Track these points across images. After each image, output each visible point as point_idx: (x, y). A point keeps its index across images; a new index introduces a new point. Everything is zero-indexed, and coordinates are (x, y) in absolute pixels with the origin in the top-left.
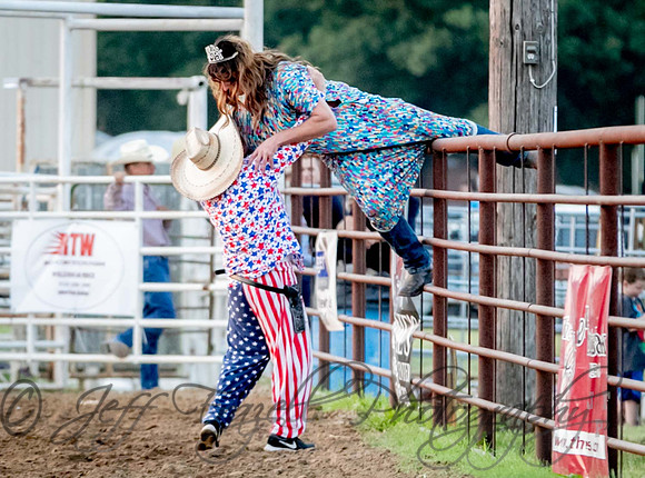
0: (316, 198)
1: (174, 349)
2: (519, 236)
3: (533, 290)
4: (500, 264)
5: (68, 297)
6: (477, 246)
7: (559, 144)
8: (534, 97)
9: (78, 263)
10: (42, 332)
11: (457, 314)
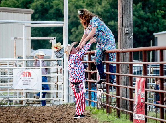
1: (49, 97)
2: (125, 71)
4: (121, 77)
5: (25, 86)
6: (116, 73)
7: (133, 51)
8: (128, 40)
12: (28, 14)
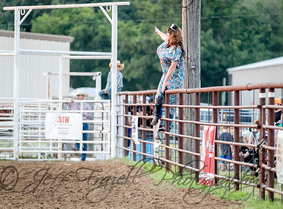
0: (132, 107)
1: (92, 149)
2: (190, 117)
3: (194, 133)
4: (184, 125)
5: (61, 134)
6: (178, 120)
7: (201, 91)
8: (194, 78)
9: (64, 125)
10: (54, 145)
11: (172, 139)
12: (66, 42)
